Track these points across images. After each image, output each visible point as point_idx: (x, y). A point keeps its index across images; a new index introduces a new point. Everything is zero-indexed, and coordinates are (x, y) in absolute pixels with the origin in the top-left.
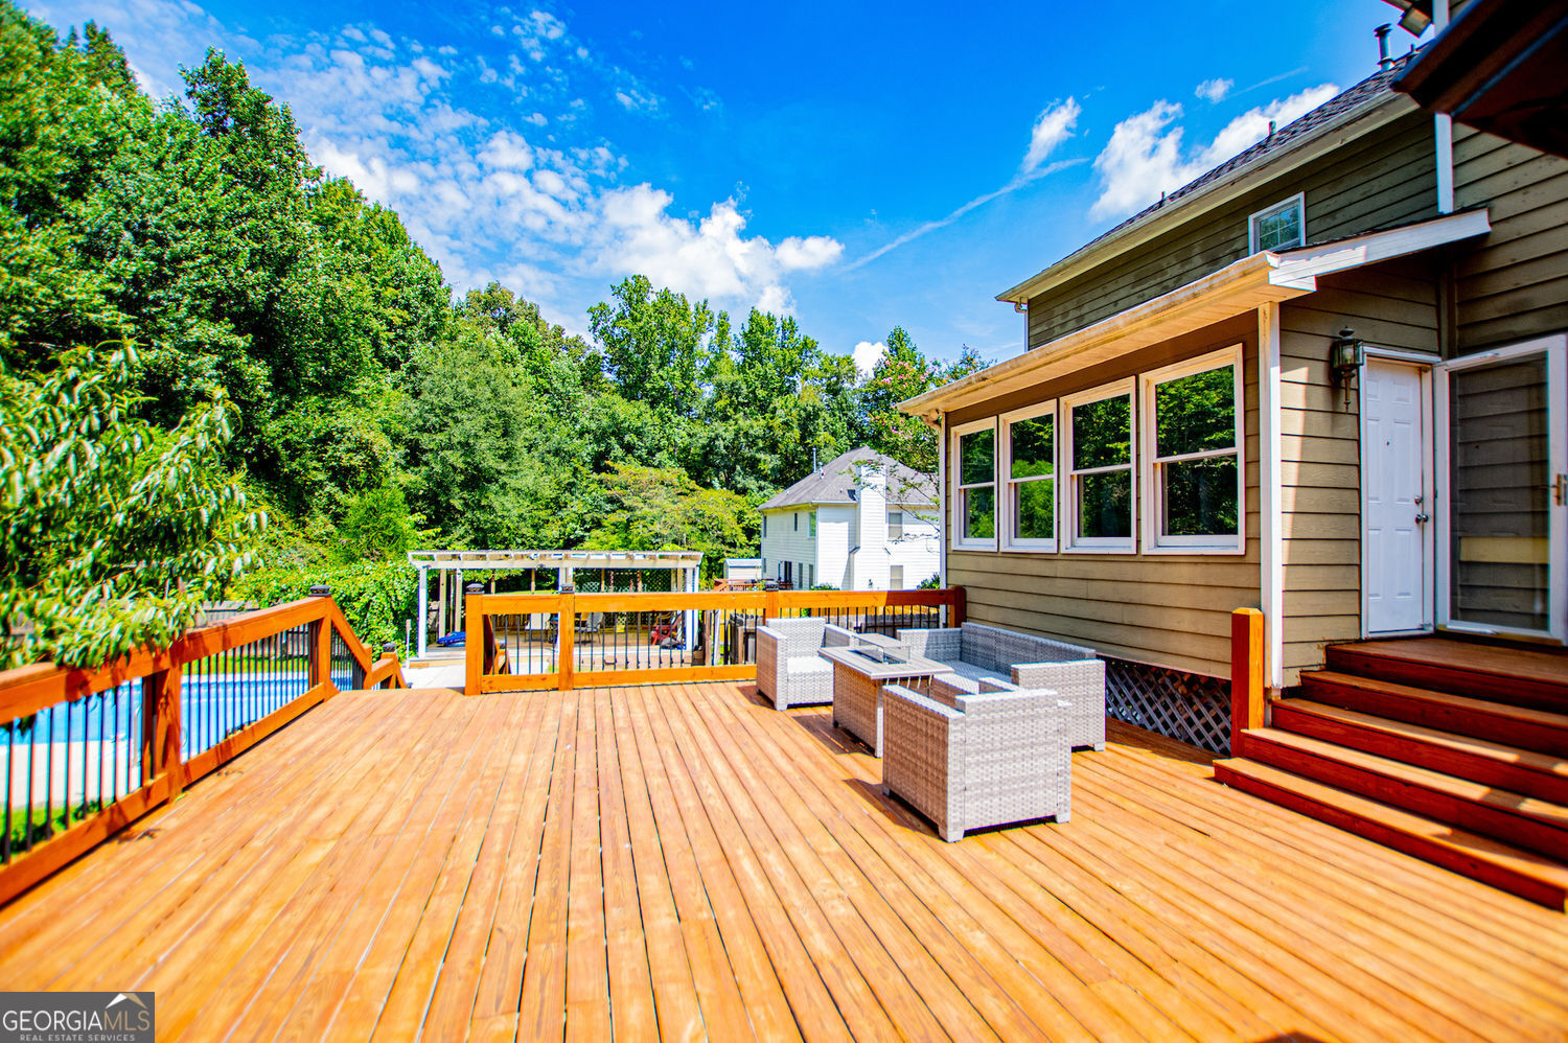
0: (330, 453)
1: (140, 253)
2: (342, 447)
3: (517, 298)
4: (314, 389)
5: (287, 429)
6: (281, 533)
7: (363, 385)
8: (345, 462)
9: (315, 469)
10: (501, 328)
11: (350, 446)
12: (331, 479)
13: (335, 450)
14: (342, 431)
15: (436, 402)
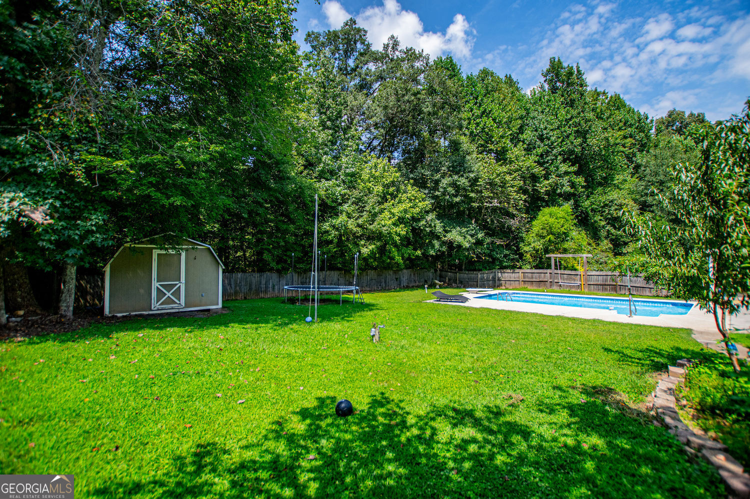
0: (607, 212)
1: (542, 145)
2: (613, 208)
3: (687, 114)
4: (600, 184)
5: (592, 203)
6: (591, 248)
7: (618, 178)
8: (615, 215)
9: (600, 220)
10: (679, 133)
11: (616, 207)
12: (608, 224)
13: (609, 210)
14: (612, 201)
15: (654, 180)
